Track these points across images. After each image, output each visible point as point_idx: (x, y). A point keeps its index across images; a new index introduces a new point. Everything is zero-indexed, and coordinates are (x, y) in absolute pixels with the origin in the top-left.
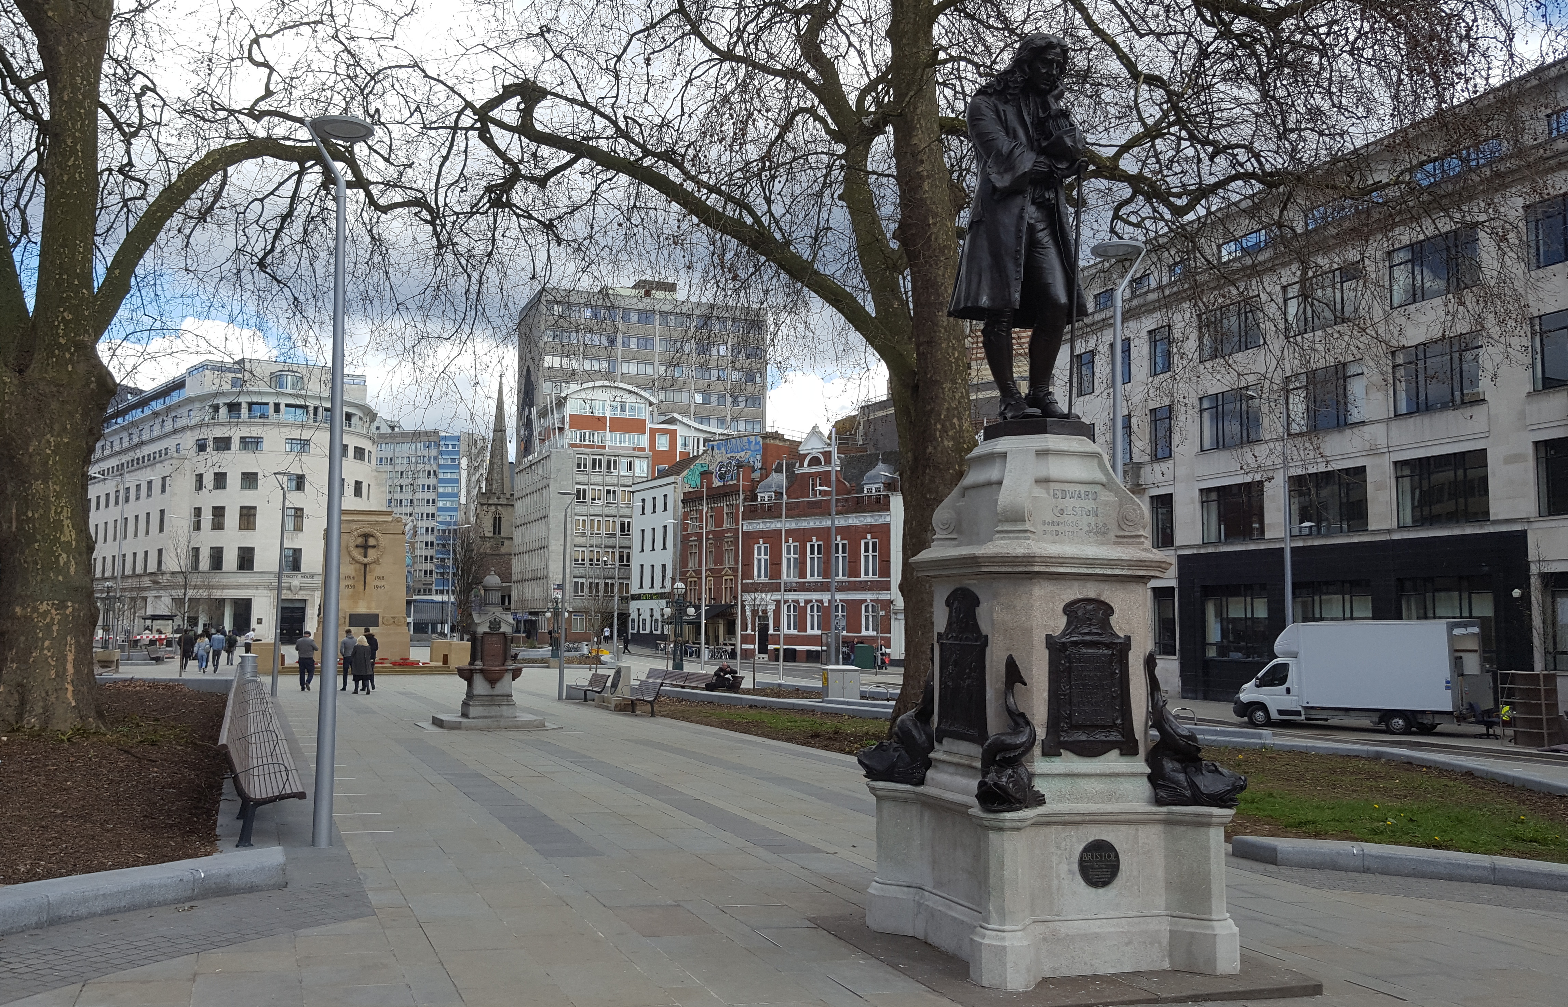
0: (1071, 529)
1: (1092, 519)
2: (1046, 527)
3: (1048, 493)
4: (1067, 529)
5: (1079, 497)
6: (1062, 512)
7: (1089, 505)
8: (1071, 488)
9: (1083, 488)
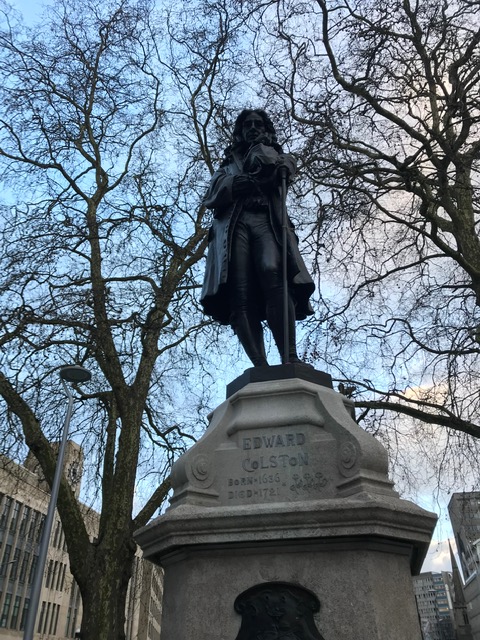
0: (269, 486)
1: (300, 470)
2: (233, 489)
3: (238, 446)
4: (263, 486)
5: (280, 443)
6: (255, 465)
7: (295, 451)
8: (268, 434)
9: (283, 433)
